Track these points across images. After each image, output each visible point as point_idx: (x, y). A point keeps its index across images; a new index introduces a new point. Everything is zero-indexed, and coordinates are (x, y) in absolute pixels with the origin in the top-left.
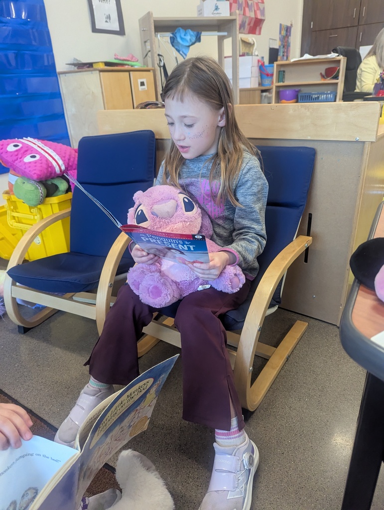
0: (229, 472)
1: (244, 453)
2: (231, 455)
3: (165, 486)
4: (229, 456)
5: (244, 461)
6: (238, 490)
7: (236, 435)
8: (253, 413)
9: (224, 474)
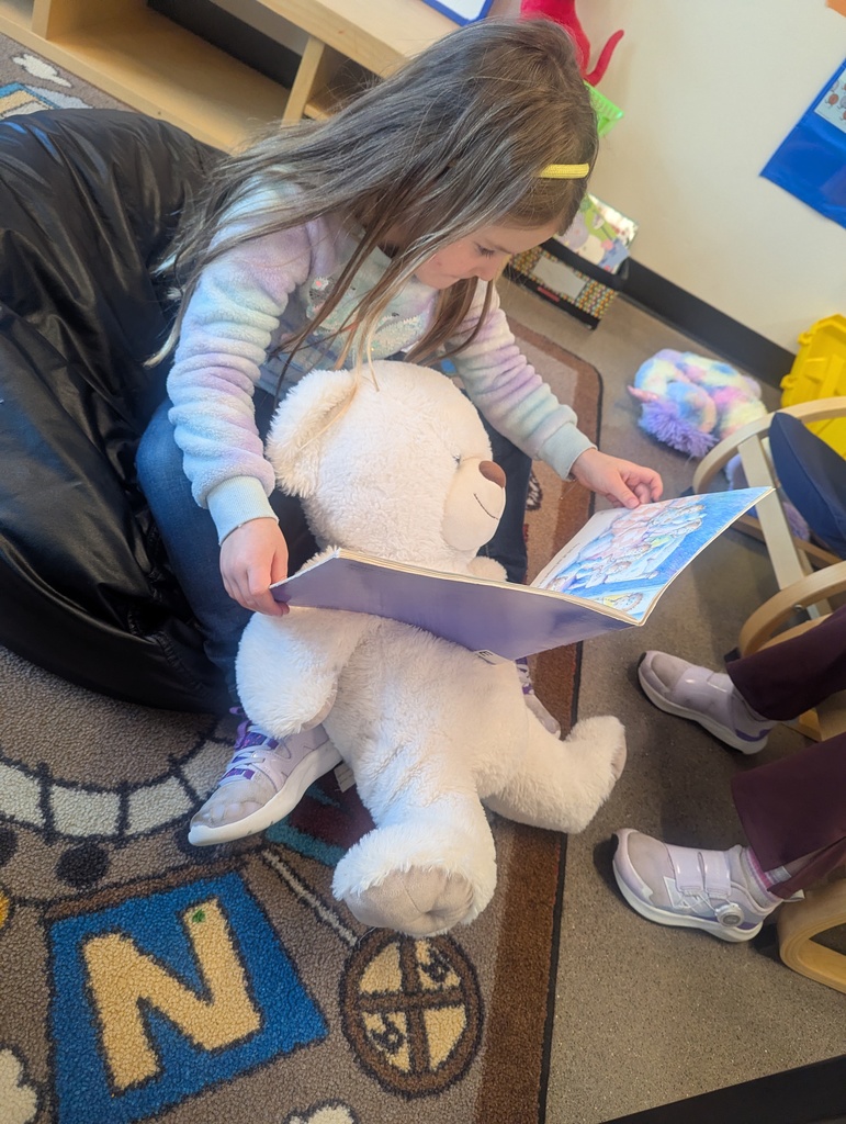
0: (704, 878)
1: (740, 905)
2: (732, 880)
3: (602, 803)
4: (728, 876)
5: (726, 907)
6: (680, 895)
7: (761, 883)
8: (777, 958)
9: (699, 869)
